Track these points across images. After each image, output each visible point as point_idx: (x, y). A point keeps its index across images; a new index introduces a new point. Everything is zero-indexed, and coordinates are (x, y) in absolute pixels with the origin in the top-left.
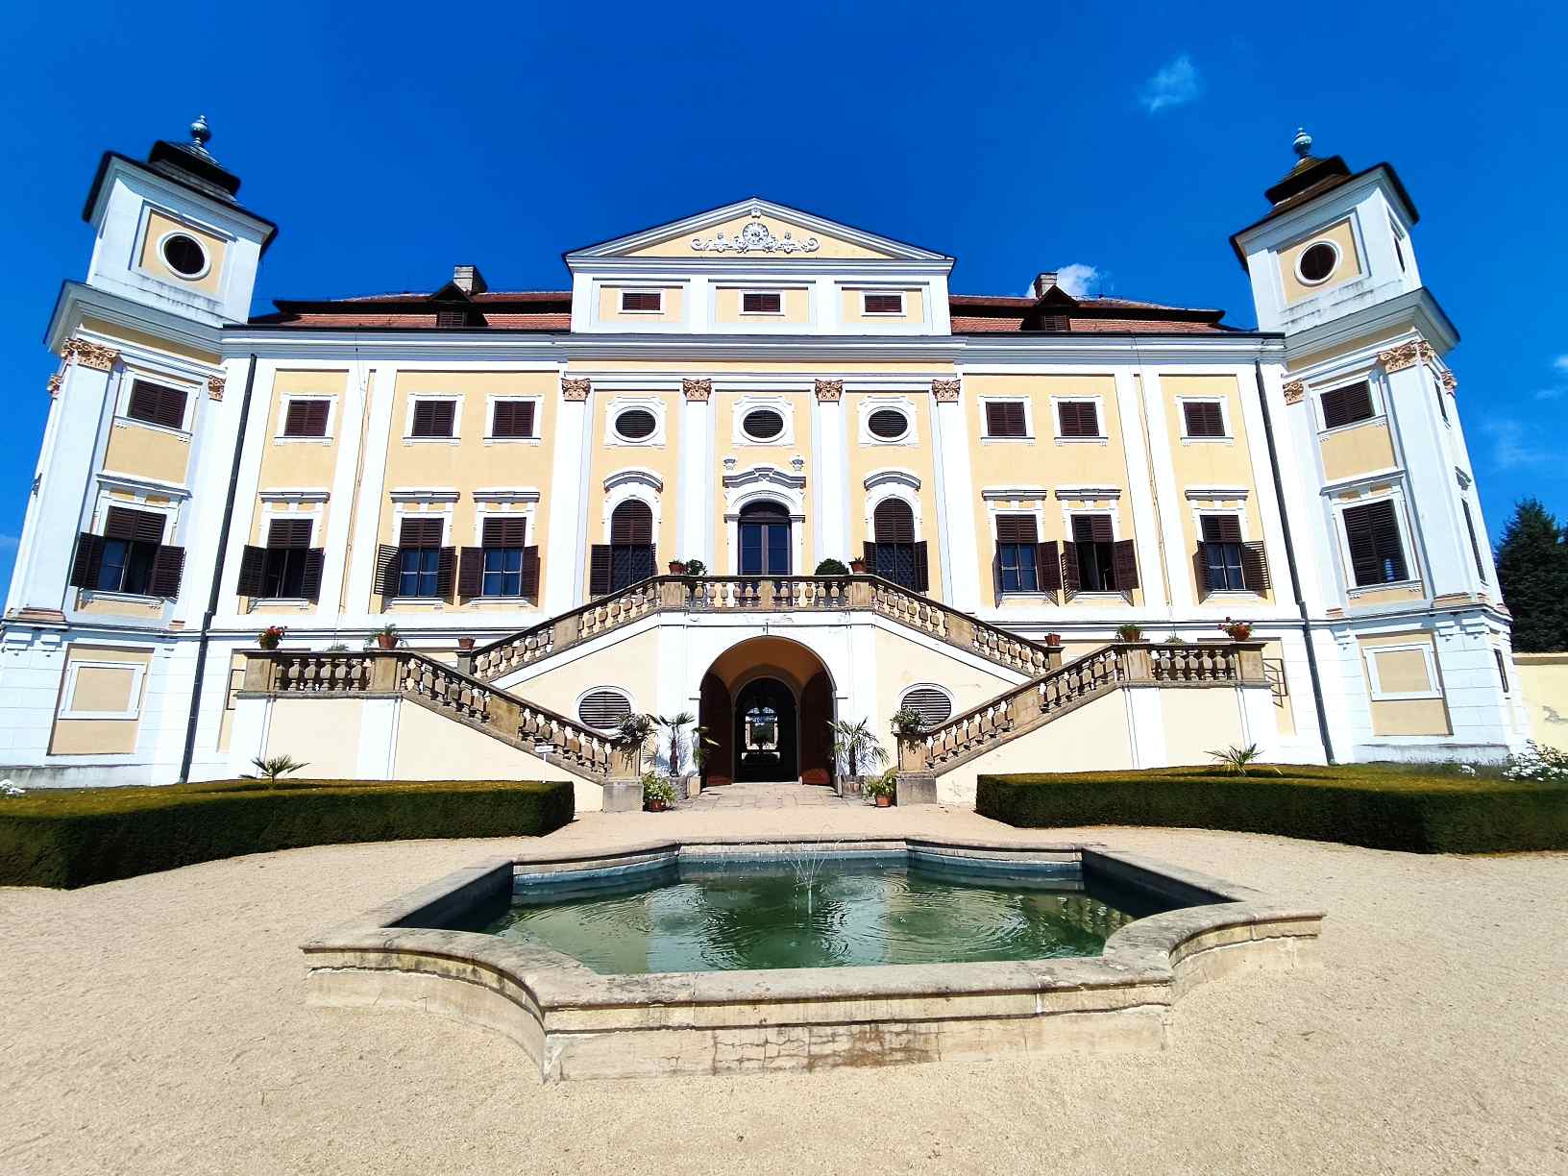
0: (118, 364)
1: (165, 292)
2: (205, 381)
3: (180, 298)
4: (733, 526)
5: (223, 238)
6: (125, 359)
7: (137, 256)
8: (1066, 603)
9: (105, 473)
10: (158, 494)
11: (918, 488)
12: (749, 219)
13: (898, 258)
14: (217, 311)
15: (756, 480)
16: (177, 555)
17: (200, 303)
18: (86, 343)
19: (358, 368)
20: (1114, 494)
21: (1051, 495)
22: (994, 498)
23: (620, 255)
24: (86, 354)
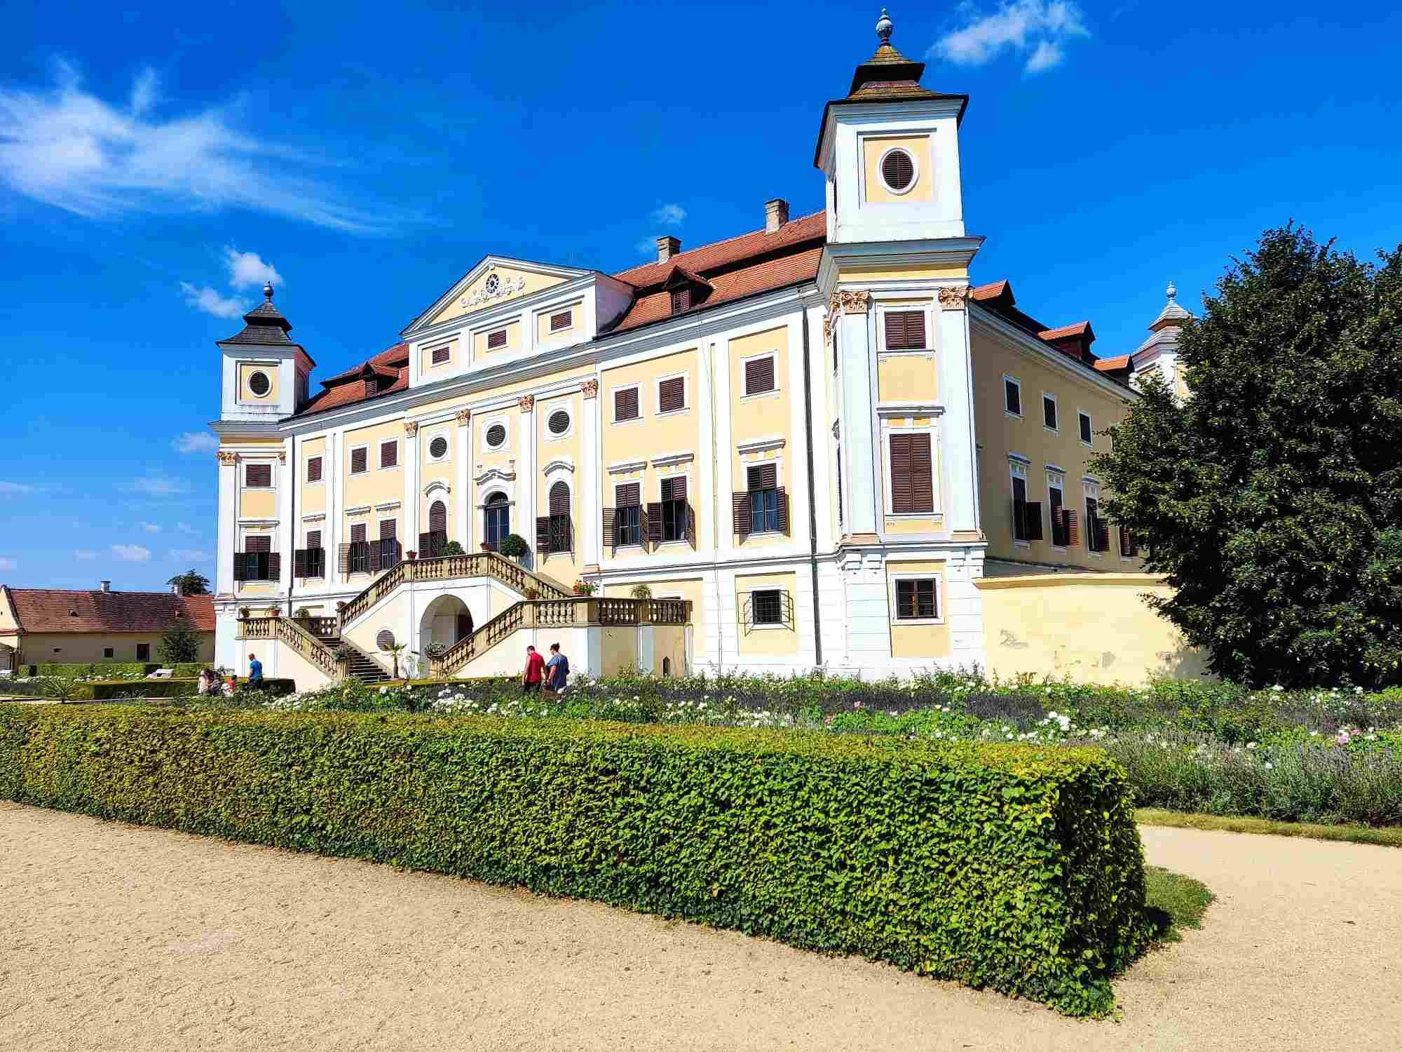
0: (238, 458)
1: (252, 410)
2: (276, 455)
3: (260, 410)
4: (482, 512)
5: (275, 364)
6: (241, 455)
7: (239, 394)
8: (654, 550)
9: (242, 519)
10: (265, 525)
11: (573, 471)
12: (490, 273)
13: (572, 279)
14: (279, 411)
15: (491, 478)
16: (277, 555)
17: (269, 410)
18: (223, 453)
19: (328, 432)
20: (690, 458)
21: (650, 465)
22: (616, 472)
23: (426, 327)
24: (224, 459)
